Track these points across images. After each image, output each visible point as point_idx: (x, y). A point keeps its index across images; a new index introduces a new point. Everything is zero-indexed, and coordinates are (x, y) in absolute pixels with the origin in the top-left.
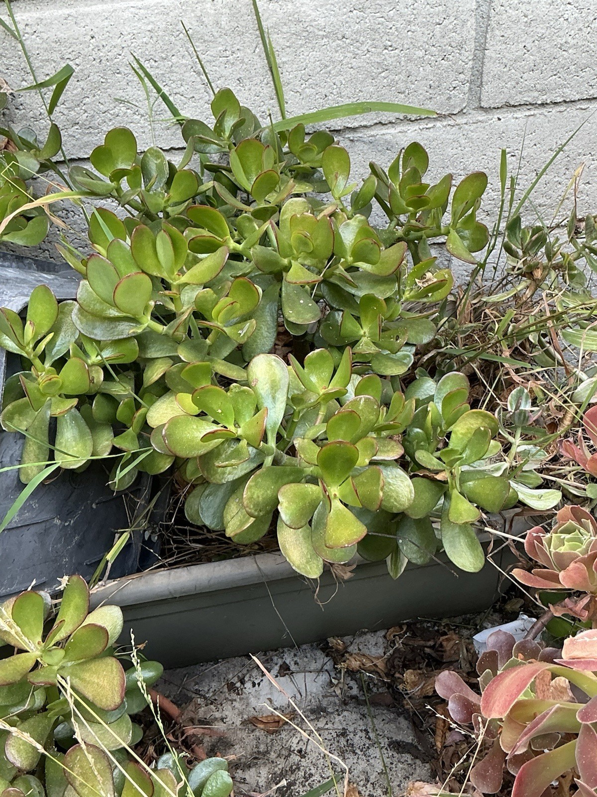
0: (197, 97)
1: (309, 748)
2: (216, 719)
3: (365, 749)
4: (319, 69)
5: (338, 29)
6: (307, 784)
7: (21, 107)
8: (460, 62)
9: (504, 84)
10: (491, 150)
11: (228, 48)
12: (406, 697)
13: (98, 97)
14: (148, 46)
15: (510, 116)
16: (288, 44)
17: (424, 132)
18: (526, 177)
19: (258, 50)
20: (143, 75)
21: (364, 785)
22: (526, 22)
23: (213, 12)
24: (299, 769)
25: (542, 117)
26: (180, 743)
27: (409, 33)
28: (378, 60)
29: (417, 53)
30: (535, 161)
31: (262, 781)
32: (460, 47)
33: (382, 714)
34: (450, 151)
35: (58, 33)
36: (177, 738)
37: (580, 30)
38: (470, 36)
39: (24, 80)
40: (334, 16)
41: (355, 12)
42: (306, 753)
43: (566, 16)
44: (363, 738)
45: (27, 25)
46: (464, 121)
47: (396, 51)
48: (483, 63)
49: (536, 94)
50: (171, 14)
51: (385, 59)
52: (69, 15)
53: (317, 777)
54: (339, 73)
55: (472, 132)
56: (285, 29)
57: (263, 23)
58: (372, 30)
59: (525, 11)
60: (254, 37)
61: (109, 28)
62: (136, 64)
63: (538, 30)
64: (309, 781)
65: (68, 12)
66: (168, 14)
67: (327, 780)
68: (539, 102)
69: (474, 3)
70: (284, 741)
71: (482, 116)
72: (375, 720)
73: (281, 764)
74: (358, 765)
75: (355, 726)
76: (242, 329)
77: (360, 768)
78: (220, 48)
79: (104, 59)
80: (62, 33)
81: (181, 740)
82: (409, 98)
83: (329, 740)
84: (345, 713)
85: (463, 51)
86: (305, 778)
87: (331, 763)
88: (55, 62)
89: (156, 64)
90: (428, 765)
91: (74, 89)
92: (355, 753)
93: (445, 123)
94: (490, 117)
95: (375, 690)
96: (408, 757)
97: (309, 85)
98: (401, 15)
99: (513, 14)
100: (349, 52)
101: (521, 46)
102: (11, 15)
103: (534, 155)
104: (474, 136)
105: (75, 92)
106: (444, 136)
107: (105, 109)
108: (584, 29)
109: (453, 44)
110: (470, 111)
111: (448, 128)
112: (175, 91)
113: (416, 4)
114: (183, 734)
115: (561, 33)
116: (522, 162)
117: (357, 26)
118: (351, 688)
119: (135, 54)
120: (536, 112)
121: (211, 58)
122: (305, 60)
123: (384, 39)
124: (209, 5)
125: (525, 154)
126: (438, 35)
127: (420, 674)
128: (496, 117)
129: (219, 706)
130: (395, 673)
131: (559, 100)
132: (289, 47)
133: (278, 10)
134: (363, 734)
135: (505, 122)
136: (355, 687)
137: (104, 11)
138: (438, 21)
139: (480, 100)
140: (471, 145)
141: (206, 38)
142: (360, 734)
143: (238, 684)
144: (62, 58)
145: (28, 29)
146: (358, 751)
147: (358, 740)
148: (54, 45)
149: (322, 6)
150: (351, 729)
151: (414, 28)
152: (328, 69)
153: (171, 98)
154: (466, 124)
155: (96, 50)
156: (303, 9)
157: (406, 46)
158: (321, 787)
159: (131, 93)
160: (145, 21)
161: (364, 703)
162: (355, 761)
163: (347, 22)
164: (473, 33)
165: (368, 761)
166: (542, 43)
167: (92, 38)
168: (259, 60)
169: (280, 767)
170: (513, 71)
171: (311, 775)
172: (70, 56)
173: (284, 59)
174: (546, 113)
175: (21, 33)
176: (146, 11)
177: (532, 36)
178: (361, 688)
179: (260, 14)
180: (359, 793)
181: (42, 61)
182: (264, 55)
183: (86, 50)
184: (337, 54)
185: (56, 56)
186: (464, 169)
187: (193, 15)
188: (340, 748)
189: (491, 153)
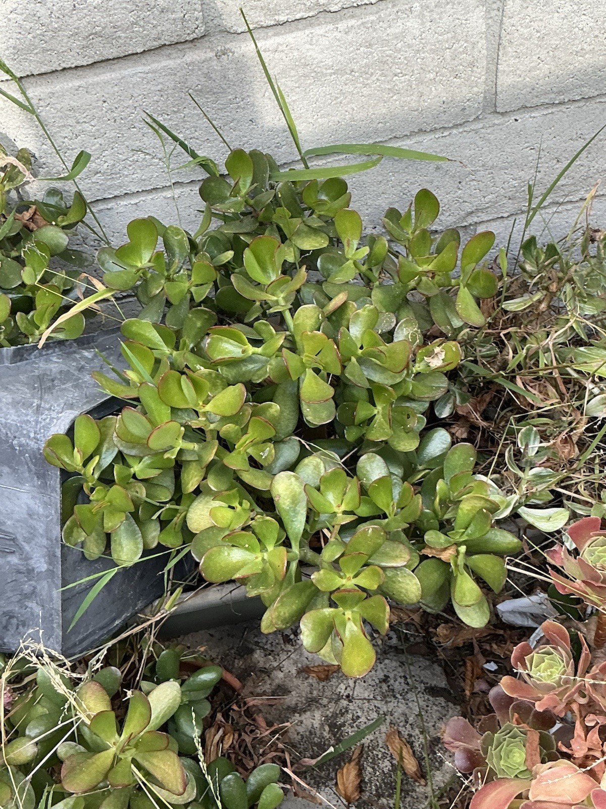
0: (211, 139)
1: (355, 693)
2: (274, 668)
3: (404, 694)
4: (330, 101)
5: (345, 66)
6: (355, 725)
7: (44, 166)
8: (473, 78)
9: (519, 91)
10: (510, 147)
11: (238, 96)
12: (440, 649)
13: (116, 149)
14: (159, 103)
15: (527, 116)
16: (297, 85)
17: (440, 140)
18: (547, 165)
19: (267, 94)
20: (157, 127)
21: (404, 726)
22: (539, 37)
23: (219, 68)
24: (347, 711)
25: (561, 113)
26: (243, 713)
27: (419, 60)
28: (389, 87)
29: (428, 76)
30: (555, 151)
31: (317, 724)
32: (472, 65)
33: (419, 661)
34: (468, 153)
35: (71, 102)
36: (240, 707)
37: (597, 36)
38: (481, 55)
39: (43, 144)
40: (341, 55)
41: (361, 49)
42: (353, 698)
43: (580, 26)
44: (403, 684)
45: (40, 100)
46: (481, 125)
47: (407, 77)
48: (496, 75)
49: (553, 96)
50: (178, 74)
51: (396, 85)
52: (79, 87)
53: (363, 719)
54: (351, 102)
55: (489, 134)
56: (293, 73)
57: (269, 72)
58: (382, 62)
59: (537, 28)
60: (262, 84)
61: (120, 93)
62: (149, 119)
63: (552, 42)
64: (357, 723)
65: (78, 84)
66: (175, 74)
67: (372, 722)
68: (557, 102)
69: (484, 26)
70: (334, 688)
71: (497, 120)
72: (412, 667)
73: (332, 708)
74: (398, 708)
75: (395, 672)
76: (263, 451)
77: (400, 711)
78: (229, 97)
79: (118, 119)
80: (74, 102)
81: (243, 709)
82: (423, 114)
83: (373, 686)
84: (387, 661)
85: (475, 69)
86: (353, 719)
87: (375, 706)
88: (71, 126)
89: (169, 117)
90: (458, 707)
91: (92, 146)
92: (395, 697)
93: (461, 130)
94: (507, 120)
95: (412, 639)
96: (441, 700)
97: (321, 115)
98: (409, 46)
99: (525, 31)
100: (360, 83)
101: (535, 58)
102: (24, 93)
103: (554, 146)
104: (492, 137)
105: (94, 148)
106: (460, 141)
107: (124, 158)
108: (601, 35)
109: (464, 64)
110: (486, 116)
111: (465, 133)
112: (189, 136)
113: (424, 34)
114: (245, 704)
115: (577, 42)
116: (542, 153)
117: (365, 61)
118: (390, 638)
119: (147, 111)
120: (553, 110)
121: (221, 106)
122: (316, 95)
123: (394, 68)
124: (215, 63)
125: (544, 146)
126: (448, 58)
127: (452, 627)
128: (513, 118)
129: (276, 657)
130: (428, 628)
131: (577, 98)
132: (299, 87)
133: (284, 58)
134: (402, 680)
135: (522, 122)
136: (394, 636)
137: (113, 79)
138: (447, 46)
139: (496, 106)
140: (489, 145)
141: (215, 90)
142: (399, 680)
143: (292, 637)
144: (78, 123)
145: (42, 103)
146: (398, 696)
147: (398, 685)
148: (68, 112)
149: (327, 49)
150: (391, 675)
151: (423, 55)
152: (339, 100)
153: (186, 142)
154: (483, 128)
155: (109, 112)
156: (309, 54)
157: (416, 72)
158: (367, 728)
159: (147, 143)
160: (154, 82)
161: (402, 652)
162: (396, 704)
163: (354, 59)
164: (484, 52)
165: (407, 704)
166: (556, 53)
167: (105, 102)
168: (269, 102)
169: (331, 710)
170: (528, 79)
171: (358, 717)
172: (85, 120)
173: (294, 98)
174: (564, 110)
175: (35, 107)
176: (154, 75)
177: (546, 49)
178: (399, 638)
179: (266, 65)
180: (399, 732)
181: (59, 127)
182: (273, 97)
183: (100, 113)
184: (347, 86)
185: (71, 121)
186: (483, 166)
187: (200, 73)
188: (383, 693)
189: (509, 150)
